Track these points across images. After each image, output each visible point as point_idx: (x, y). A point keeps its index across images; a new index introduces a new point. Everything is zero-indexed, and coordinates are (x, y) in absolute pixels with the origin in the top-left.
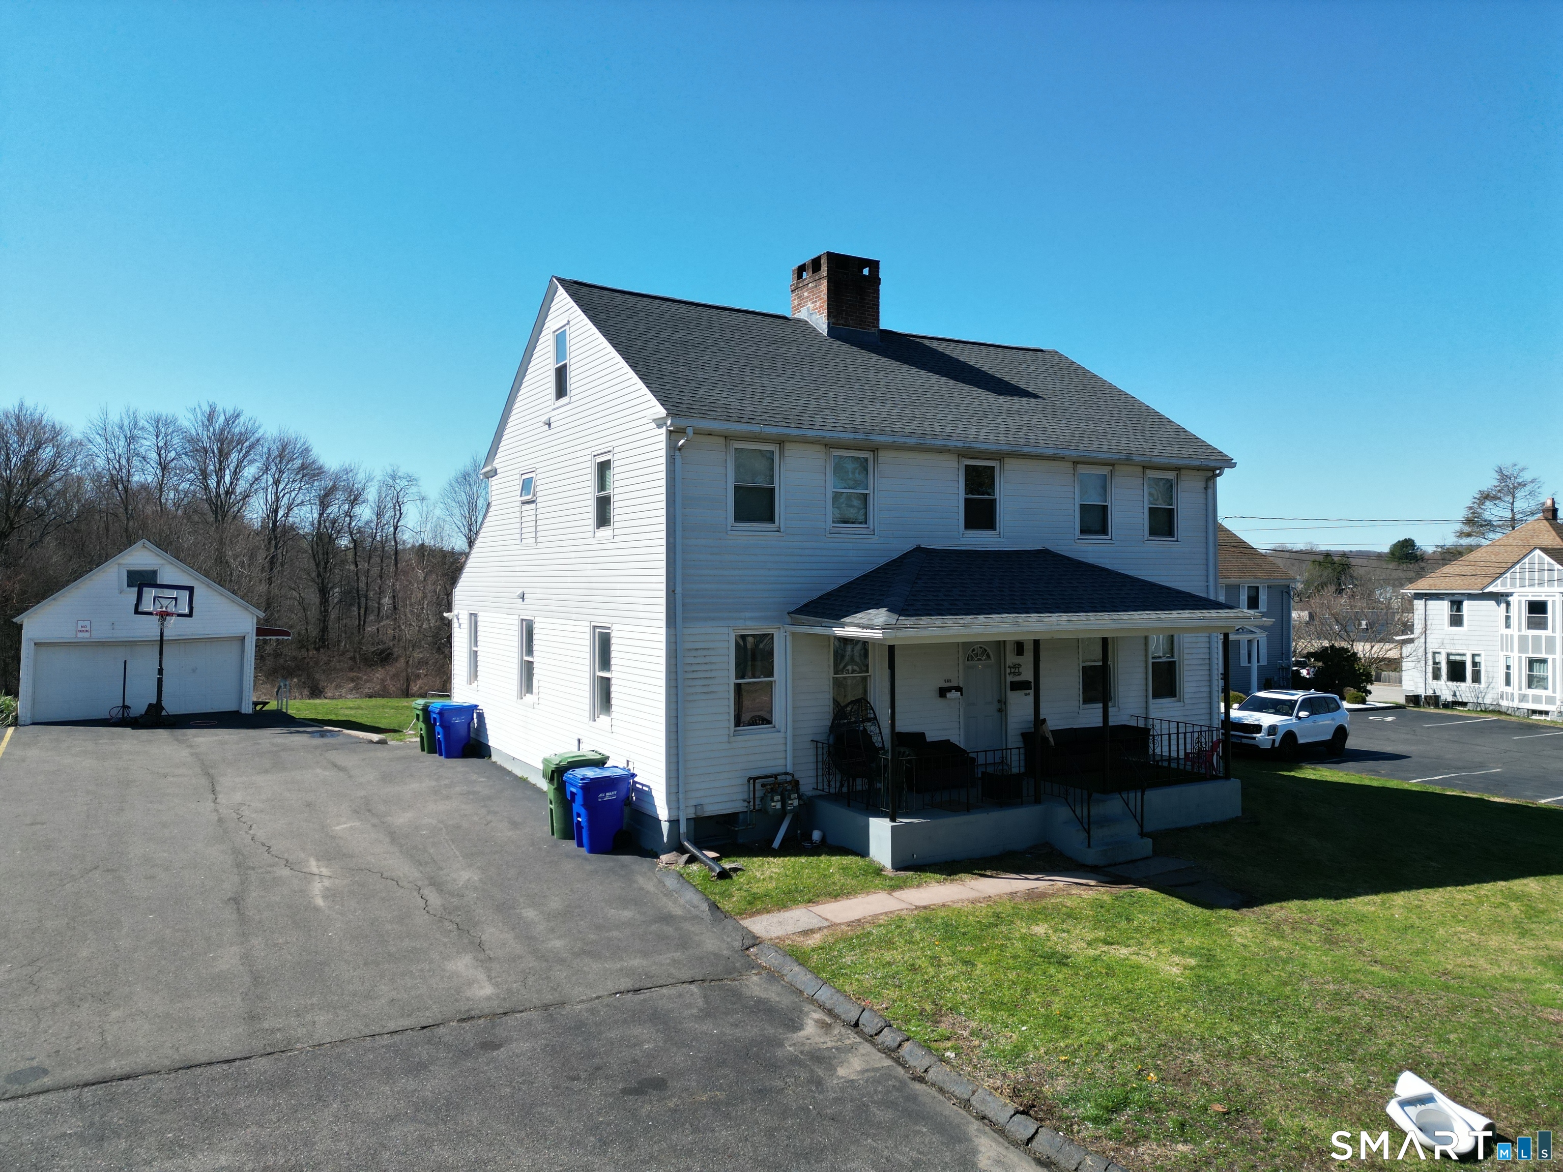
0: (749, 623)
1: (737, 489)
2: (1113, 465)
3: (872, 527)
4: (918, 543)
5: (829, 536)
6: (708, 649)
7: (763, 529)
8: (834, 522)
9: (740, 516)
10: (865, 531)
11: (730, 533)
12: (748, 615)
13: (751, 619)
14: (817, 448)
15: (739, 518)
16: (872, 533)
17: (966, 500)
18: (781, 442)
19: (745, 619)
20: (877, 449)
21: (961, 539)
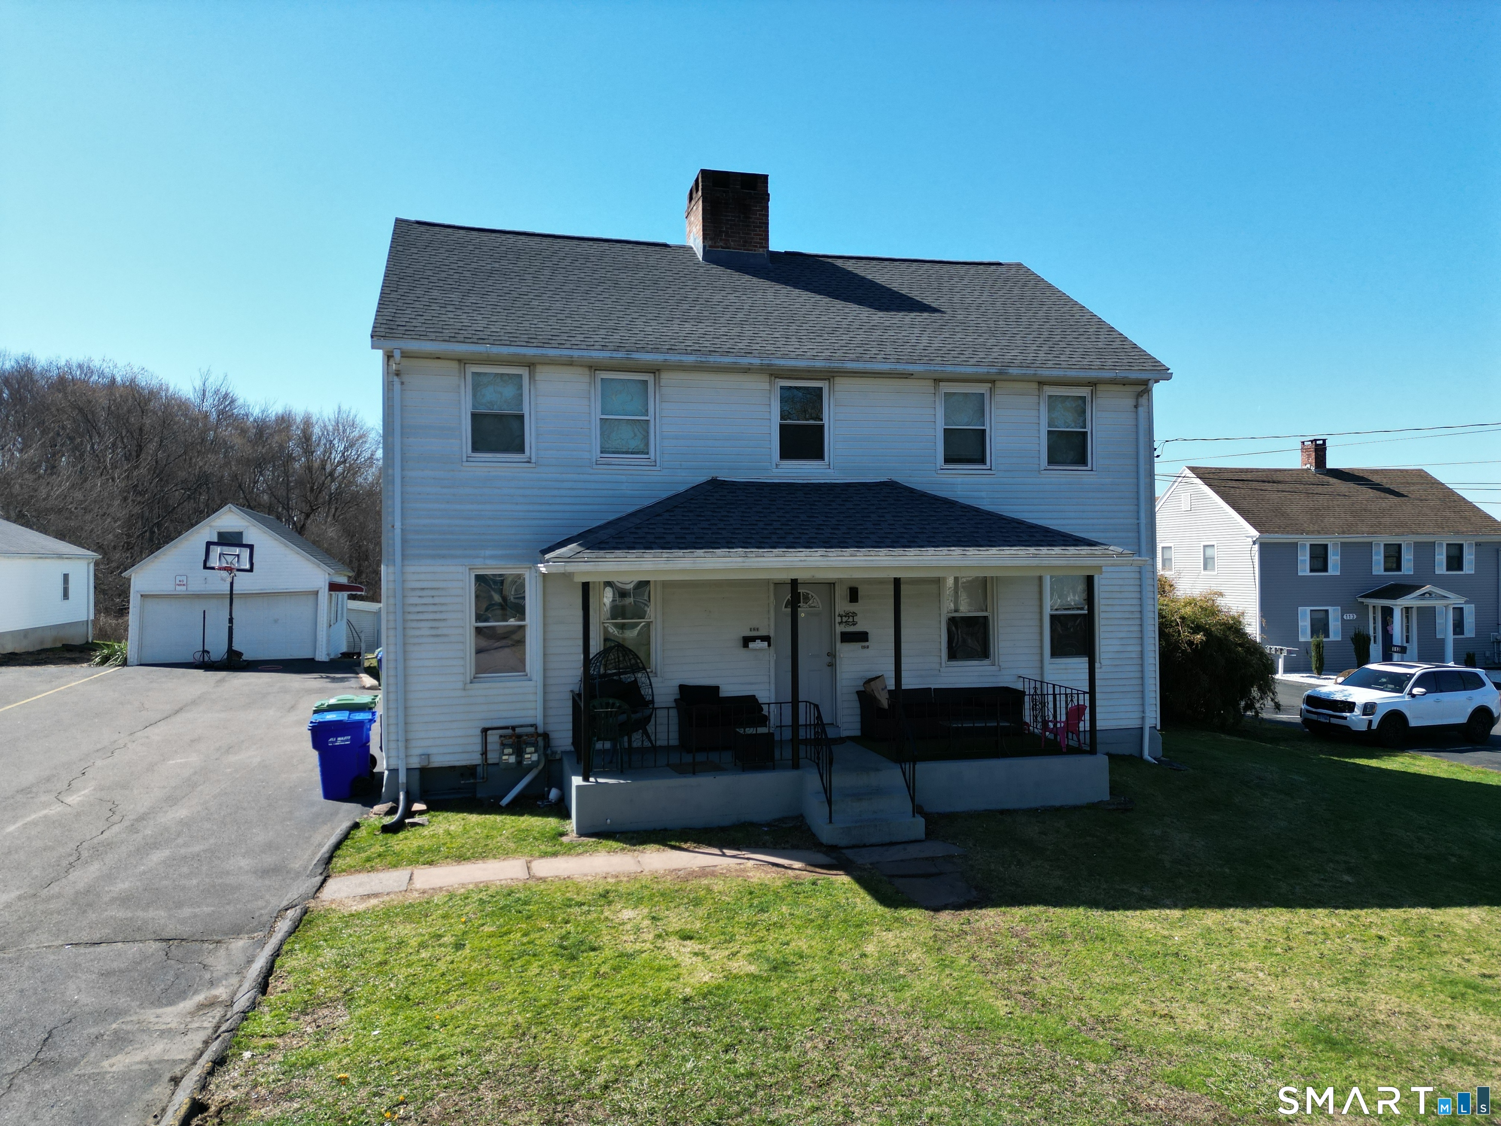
0: (490, 562)
1: (474, 416)
2: (993, 382)
3: (653, 457)
4: (714, 475)
5: (595, 467)
6: (438, 589)
7: (508, 460)
8: (602, 452)
9: (478, 445)
10: (645, 461)
11: (465, 464)
12: (488, 553)
13: (492, 557)
14: (580, 370)
15: (476, 448)
16: (653, 464)
17: (781, 426)
18: (531, 365)
19: (485, 558)
20: (658, 370)
21: (774, 470)
